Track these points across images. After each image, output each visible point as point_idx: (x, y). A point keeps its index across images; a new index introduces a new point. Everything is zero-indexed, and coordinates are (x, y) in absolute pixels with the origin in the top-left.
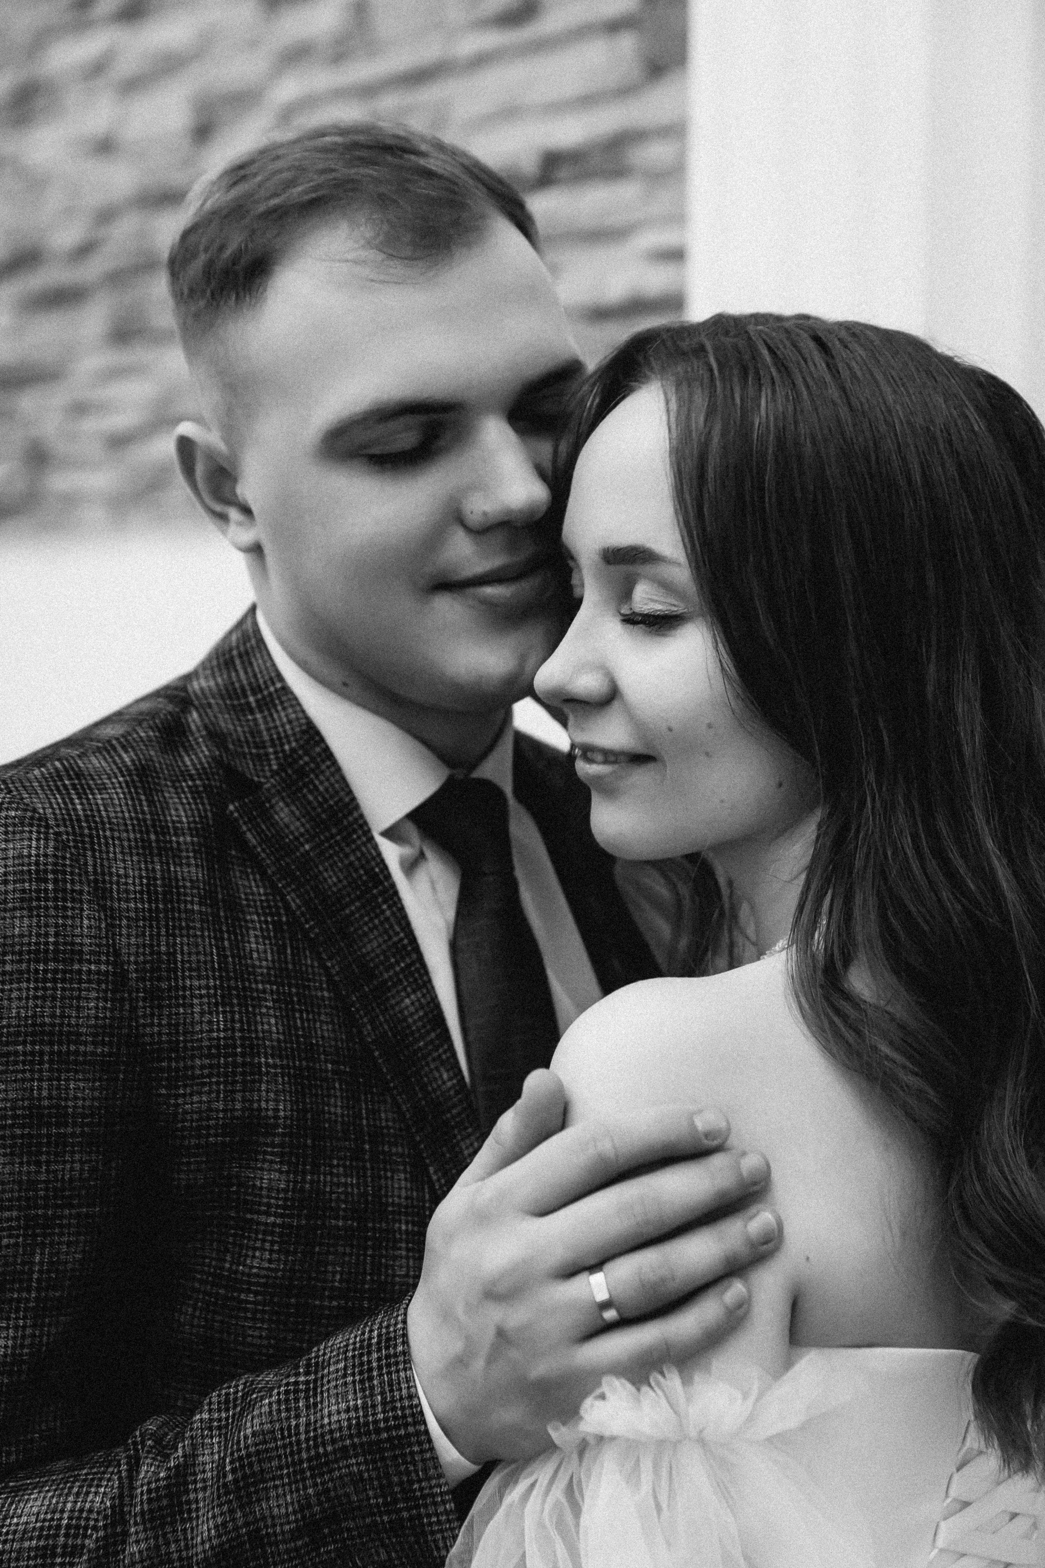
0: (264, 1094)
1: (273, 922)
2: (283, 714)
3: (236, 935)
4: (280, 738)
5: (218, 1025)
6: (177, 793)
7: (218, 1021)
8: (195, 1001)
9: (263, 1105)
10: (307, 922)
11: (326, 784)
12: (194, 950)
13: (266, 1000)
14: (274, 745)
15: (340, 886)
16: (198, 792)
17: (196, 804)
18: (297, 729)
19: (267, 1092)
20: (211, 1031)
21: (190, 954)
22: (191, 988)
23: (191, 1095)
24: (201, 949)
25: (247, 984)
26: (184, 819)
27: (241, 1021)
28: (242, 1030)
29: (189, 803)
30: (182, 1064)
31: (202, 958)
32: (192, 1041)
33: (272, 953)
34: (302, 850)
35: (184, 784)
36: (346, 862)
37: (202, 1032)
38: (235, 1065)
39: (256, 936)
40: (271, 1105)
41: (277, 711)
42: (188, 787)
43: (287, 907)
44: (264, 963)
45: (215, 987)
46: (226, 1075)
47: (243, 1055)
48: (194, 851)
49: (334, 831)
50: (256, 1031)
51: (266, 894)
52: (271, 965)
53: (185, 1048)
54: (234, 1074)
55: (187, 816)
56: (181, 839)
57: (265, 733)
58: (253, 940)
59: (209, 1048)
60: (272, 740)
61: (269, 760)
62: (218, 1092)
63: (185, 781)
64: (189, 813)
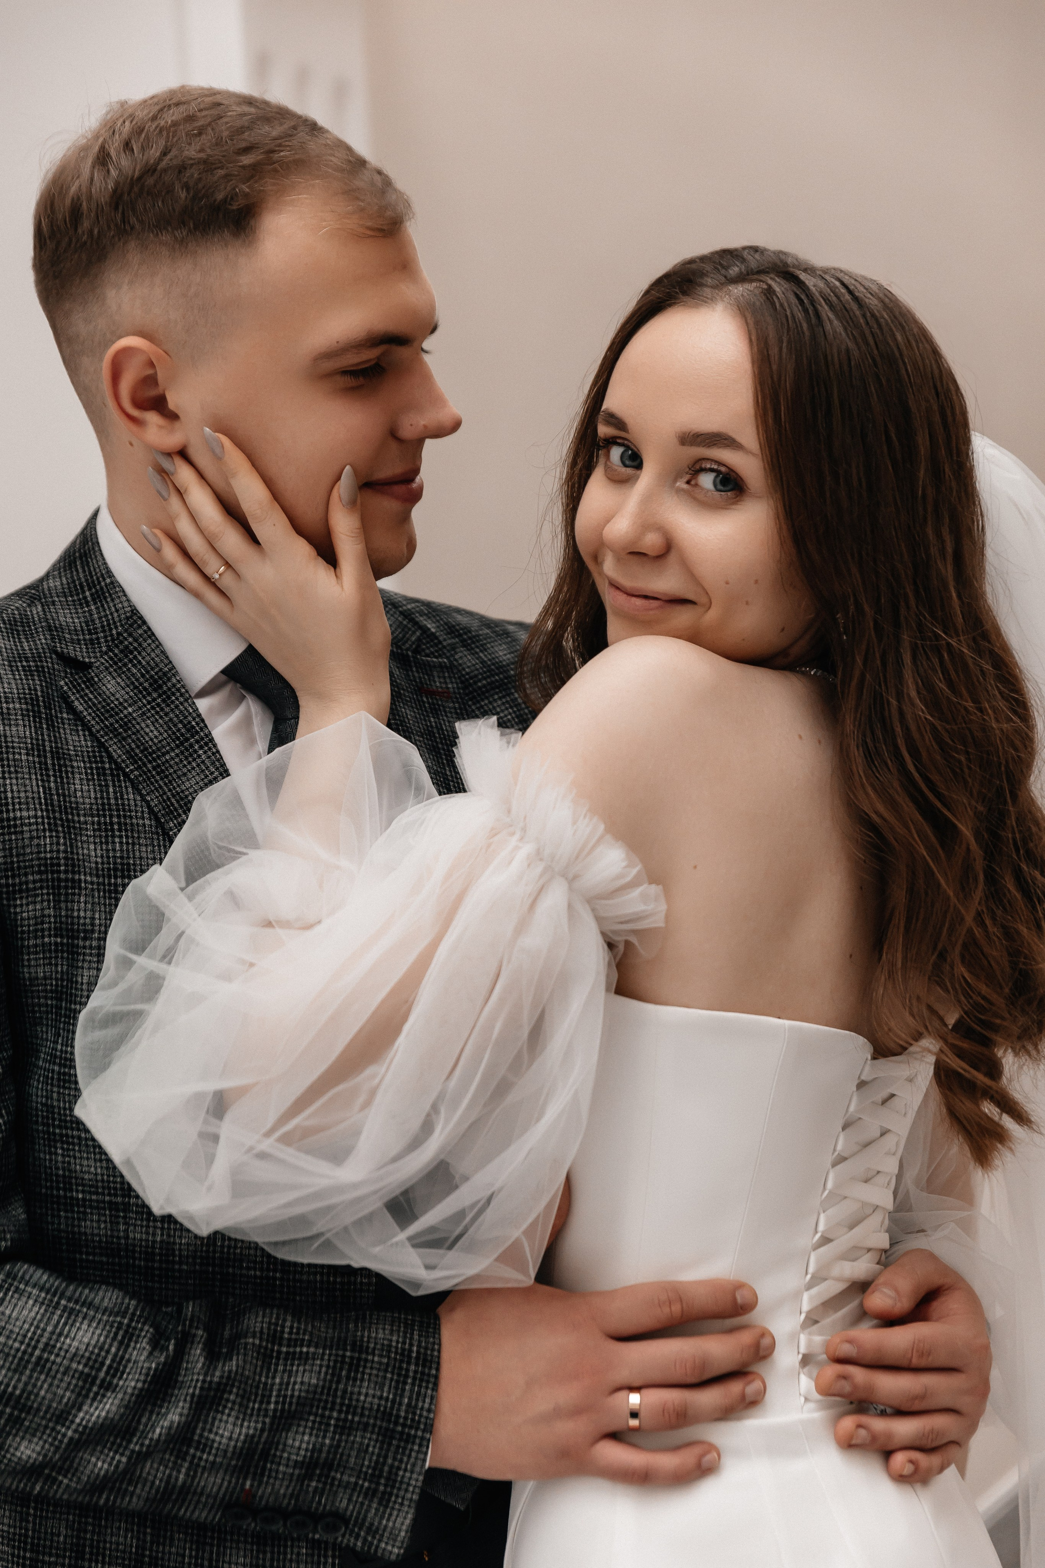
0: (82, 905)
1: (97, 768)
2: (111, 604)
3: (61, 777)
4: (109, 625)
5: (45, 847)
6: (12, 671)
7: (45, 845)
8: (25, 828)
9: (82, 914)
10: (127, 766)
11: (148, 658)
12: (23, 789)
13: (87, 830)
14: (104, 631)
15: (160, 738)
16: (30, 671)
17: (27, 680)
18: (123, 616)
19: (85, 903)
20: (39, 852)
21: (19, 791)
22: (21, 818)
23: (27, 905)
24: (29, 788)
25: (70, 817)
26: (15, 691)
27: (65, 844)
28: (65, 852)
29: (21, 679)
30: (17, 881)
31: (30, 794)
32: (24, 861)
33: (95, 791)
34: (125, 712)
35: (19, 664)
36: (167, 719)
37: (32, 853)
38: (59, 880)
39: (81, 779)
40: (89, 914)
41: (107, 602)
42: (23, 666)
43: (110, 757)
44: (87, 801)
45: (42, 817)
46: (53, 888)
47: (66, 872)
48: (22, 715)
49: (155, 695)
50: (78, 854)
51: (92, 746)
52: (93, 801)
53: (19, 868)
54: (59, 887)
55: (17, 689)
56: (11, 706)
57: (97, 622)
58: (77, 782)
59: (39, 866)
60: (103, 627)
61: (99, 643)
62: (49, 901)
63: (21, 662)
64: (20, 686)
